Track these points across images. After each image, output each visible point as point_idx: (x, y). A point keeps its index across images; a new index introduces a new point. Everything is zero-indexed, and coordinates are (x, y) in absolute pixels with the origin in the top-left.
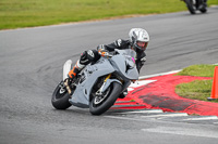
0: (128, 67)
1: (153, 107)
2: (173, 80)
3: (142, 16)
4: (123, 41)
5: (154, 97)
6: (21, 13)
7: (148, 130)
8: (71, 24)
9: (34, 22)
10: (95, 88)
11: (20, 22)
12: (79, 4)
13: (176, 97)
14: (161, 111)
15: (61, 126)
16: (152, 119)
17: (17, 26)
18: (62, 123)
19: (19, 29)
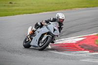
0: (55, 30)
1: (85, 50)
2: (94, 38)
3: (80, 9)
4: (53, 19)
5: (85, 45)
6: (26, 7)
7: (83, 60)
8: (48, 12)
9: (32, 12)
10: (41, 39)
11: (26, 12)
12: (52, 3)
13: (95, 45)
14: (88, 52)
15: (43, 59)
16: (84, 55)
17: (24, 13)
18: (44, 57)
19: (25, 15)
